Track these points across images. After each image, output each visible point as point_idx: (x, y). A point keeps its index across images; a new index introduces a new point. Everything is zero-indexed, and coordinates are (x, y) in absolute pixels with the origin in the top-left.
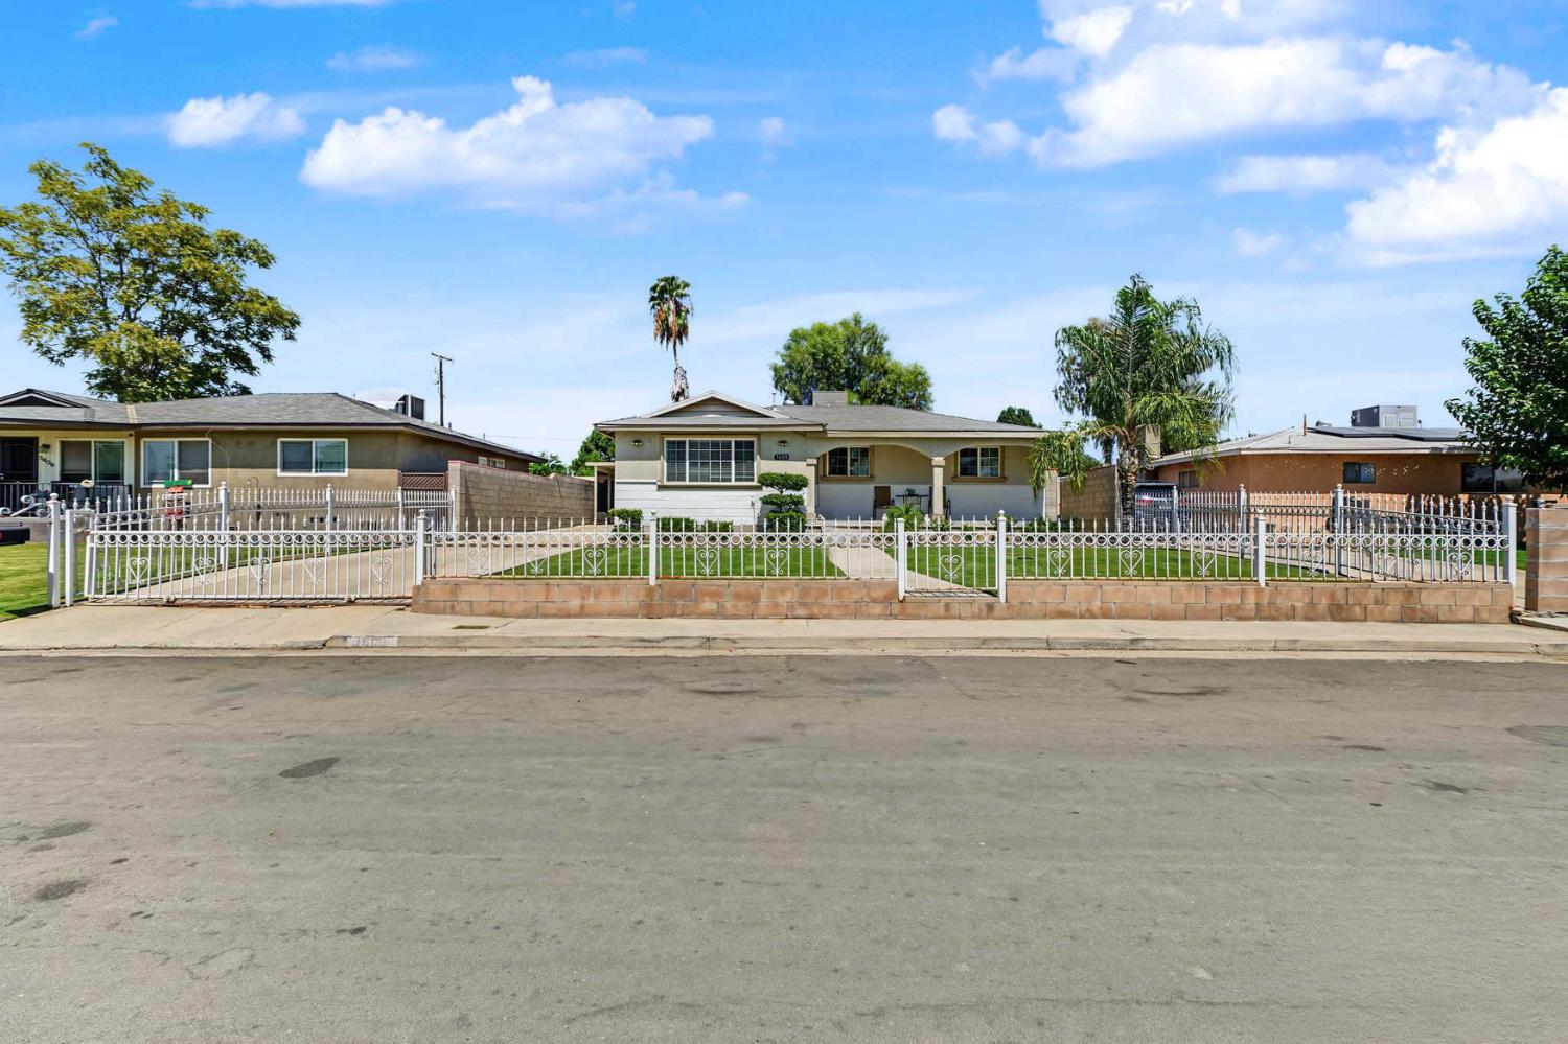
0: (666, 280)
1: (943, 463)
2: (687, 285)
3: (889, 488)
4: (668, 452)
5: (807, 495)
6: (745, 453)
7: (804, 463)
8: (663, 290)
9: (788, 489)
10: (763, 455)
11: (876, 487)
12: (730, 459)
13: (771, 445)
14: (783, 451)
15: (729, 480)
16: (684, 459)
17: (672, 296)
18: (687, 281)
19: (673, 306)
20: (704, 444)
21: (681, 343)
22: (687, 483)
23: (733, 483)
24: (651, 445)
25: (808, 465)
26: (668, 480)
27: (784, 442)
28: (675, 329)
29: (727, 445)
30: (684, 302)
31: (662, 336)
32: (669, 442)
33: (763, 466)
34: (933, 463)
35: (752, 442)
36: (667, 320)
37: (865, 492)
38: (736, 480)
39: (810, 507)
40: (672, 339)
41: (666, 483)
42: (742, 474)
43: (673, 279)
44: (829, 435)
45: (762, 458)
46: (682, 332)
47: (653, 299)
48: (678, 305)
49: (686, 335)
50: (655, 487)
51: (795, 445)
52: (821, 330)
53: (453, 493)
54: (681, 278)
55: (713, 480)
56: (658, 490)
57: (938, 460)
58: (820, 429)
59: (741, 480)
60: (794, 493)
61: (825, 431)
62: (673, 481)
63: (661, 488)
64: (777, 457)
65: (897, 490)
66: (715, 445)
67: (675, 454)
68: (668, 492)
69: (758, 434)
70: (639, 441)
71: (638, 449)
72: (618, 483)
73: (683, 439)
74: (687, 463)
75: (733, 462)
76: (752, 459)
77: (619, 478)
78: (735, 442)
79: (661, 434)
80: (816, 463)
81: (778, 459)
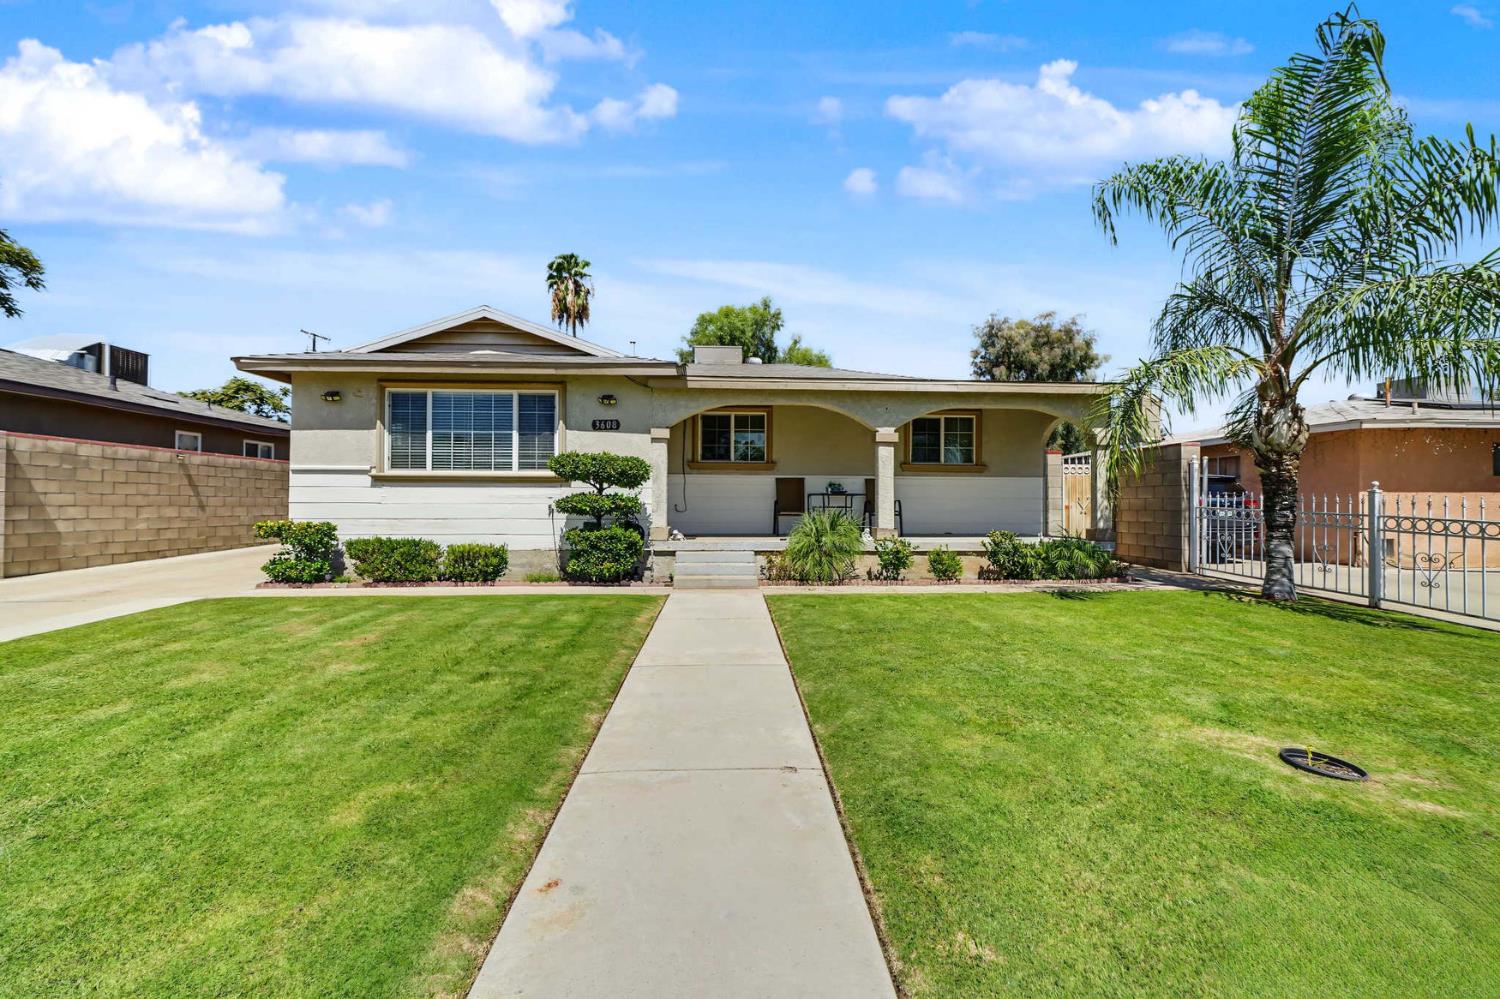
0: (564, 258)
1: (895, 438)
2: (587, 264)
3: (803, 479)
4: (392, 415)
5: (652, 497)
6: (539, 419)
7: (647, 437)
8: (560, 268)
9: (611, 483)
10: (572, 422)
11: (777, 479)
12: (510, 429)
13: (585, 404)
14: (609, 414)
15: (509, 466)
16: (425, 428)
17: (570, 274)
18: (587, 260)
19: (571, 286)
20: (461, 401)
21: (582, 325)
22: (429, 471)
23: (515, 472)
24: (361, 401)
25: (654, 440)
26: (393, 466)
27: (609, 397)
28: (574, 310)
29: (505, 402)
30: (585, 283)
31: (561, 317)
32: (395, 397)
33: (571, 441)
34: (878, 439)
35: (553, 397)
36: (565, 298)
37: (756, 490)
38: (522, 466)
39: (657, 517)
40: (571, 321)
41: (389, 472)
42: (533, 457)
43: (572, 256)
44: (691, 385)
45: (569, 427)
46: (583, 314)
47: (551, 277)
48: (577, 285)
49: (587, 318)
50: (367, 480)
51: (631, 404)
52: (727, 313)
54: (580, 256)
55: (479, 466)
56: (373, 486)
57: (887, 433)
58: (673, 372)
59: (532, 466)
60: (625, 492)
61: (682, 377)
62: (402, 468)
63: (379, 481)
64: (597, 426)
65: (815, 483)
66: (483, 403)
67: (406, 416)
68: (393, 489)
69: (561, 382)
70: (336, 394)
71: (334, 408)
72: (296, 472)
73: (421, 390)
74: (429, 434)
75: (515, 435)
76: (552, 429)
77: (297, 463)
78: (520, 396)
79: (380, 380)
80: (668, 436)
81: (600, 429)
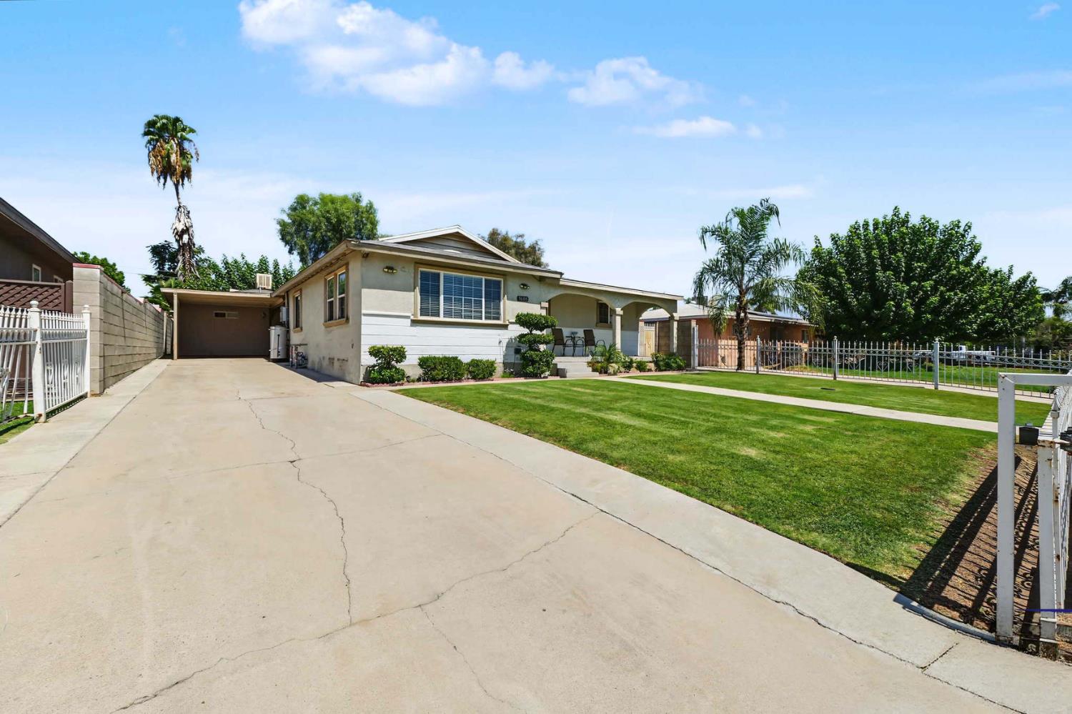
0: (166, 119)
1: (621, 313)
2: (190, 129)
3: (592, 330)
4: (421, 283)
6: (494, 295)
7: (540, 306)
8: (163, 128)
9: (535, 328)
10: (508, 296)
12: (482, 298)
13: (515, 287)
14: (524, 293)
15: (480, 318)
16: (439, 294)
17: (174, 136)
18: (193, 127)
19: (175, 147)
20: (459, 280)
21: (184, 184)
22: (442, 318)
23: (483, 321)
24: (404, 274)
25: (541, 308)
26: (422, 314)
27: (525, 285)
29: (479, 282)
30: (189, 146)
32: (423, 274)
33: (508, 307)
34: (615, 313)
35: (500, 282)
36: (167, 158)
38: (486, 318)
40: (175, 179)
41: (420, 318)
42: (491, 313)
43: (177, 120)
44: (561, 283)
45: (508, 299)
46: (186, 173)
47: (149, 133)
48: (181, 148)
49: (189, 177)
50: (409, 322)
51: (535, 290)
53: (86, 317)
54: (187, 122)
55: (466, 317)
56: (411, 326)
57: (619, 310)
59: (490, 318)
61: (559, 279)
62: (426, 316)
63: (415, 323)
64: (519, 299)
66: (469, 282)
67: (429, 288)
68: (422, 328)
69: (503, 274)
70: (392, 268)
71: (388, 276)
72: (365, 315)
73: (438, 271)
74: (442, 297)
75: (483, 300)
76: (499, 299)
77: (366, 309)
78: (486, 280)
79: (416, 263)
80: (547, 306)
81: (521, 301)
